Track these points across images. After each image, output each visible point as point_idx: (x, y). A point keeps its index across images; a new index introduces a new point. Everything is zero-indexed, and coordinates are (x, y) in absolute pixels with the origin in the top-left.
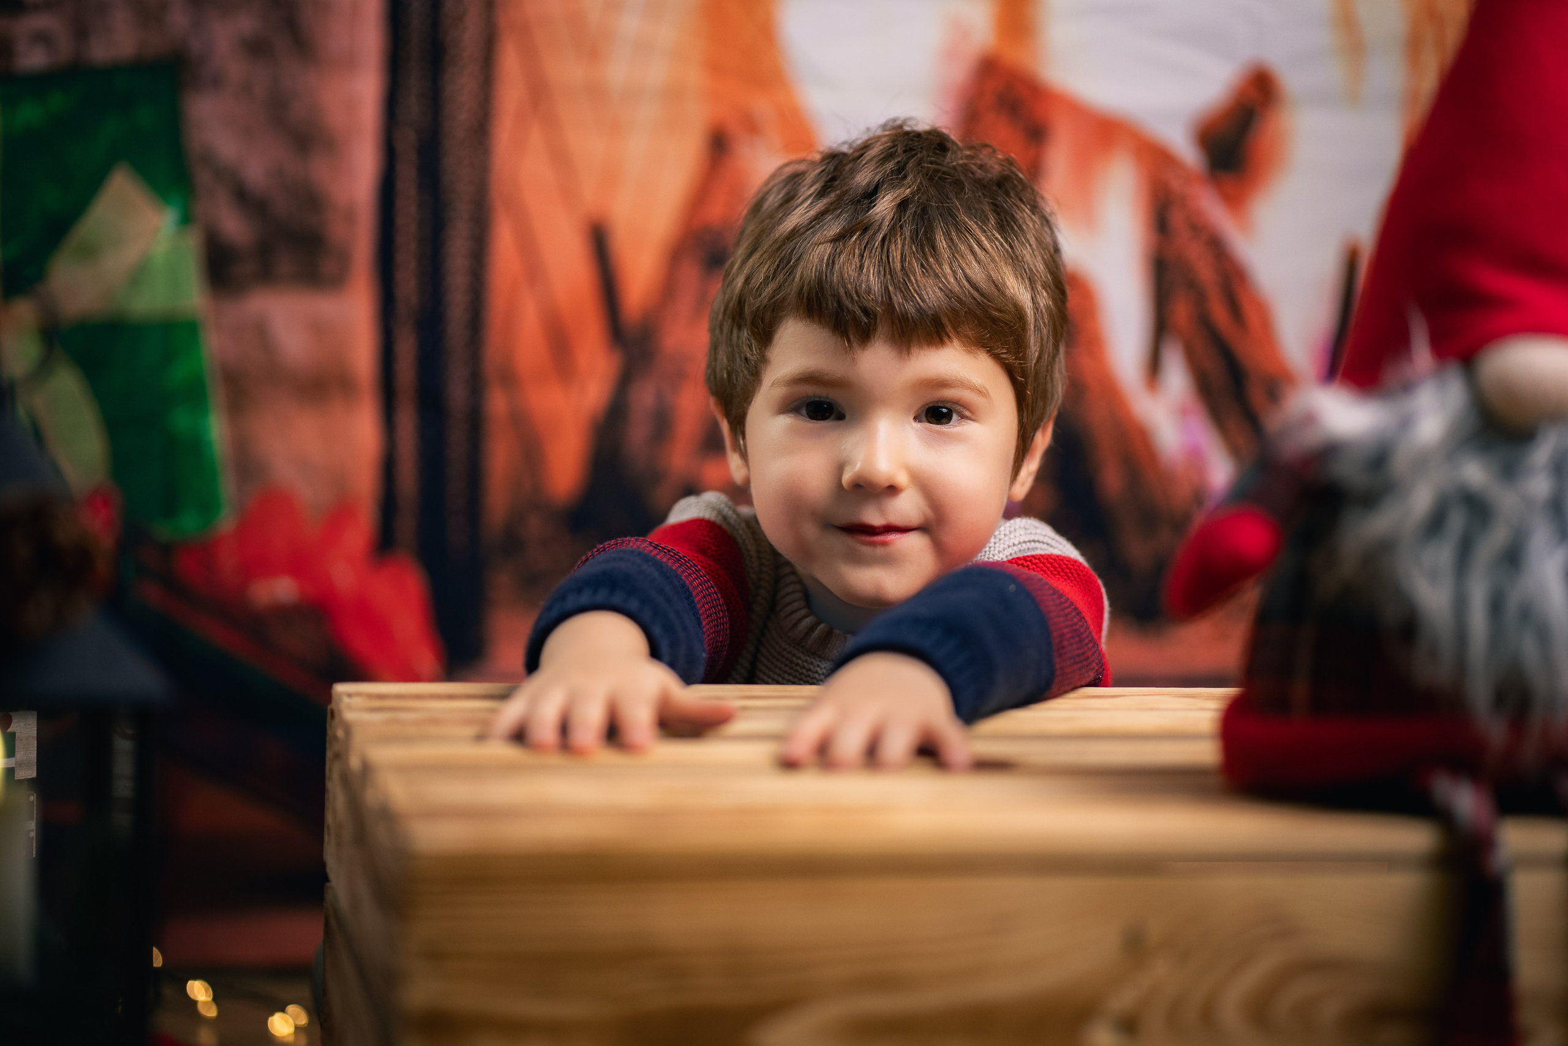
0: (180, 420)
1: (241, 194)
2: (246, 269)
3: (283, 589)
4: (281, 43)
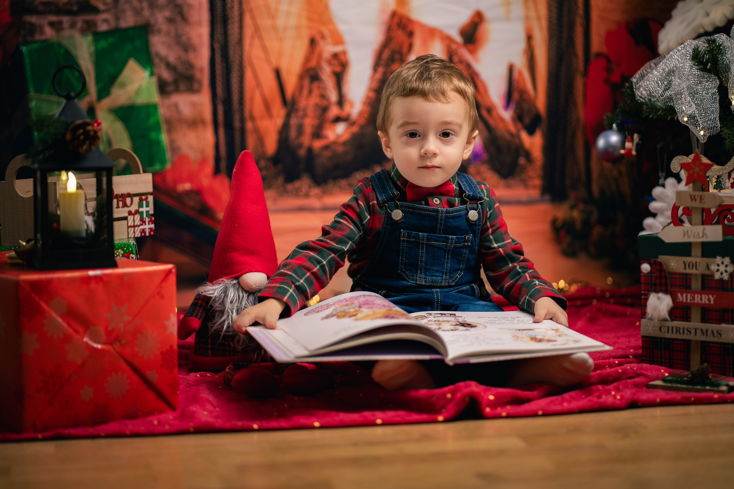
0: (153, 135)
1: (169, 66)
2: (170, 88)
3: (187, 186)
4: (178, 18)
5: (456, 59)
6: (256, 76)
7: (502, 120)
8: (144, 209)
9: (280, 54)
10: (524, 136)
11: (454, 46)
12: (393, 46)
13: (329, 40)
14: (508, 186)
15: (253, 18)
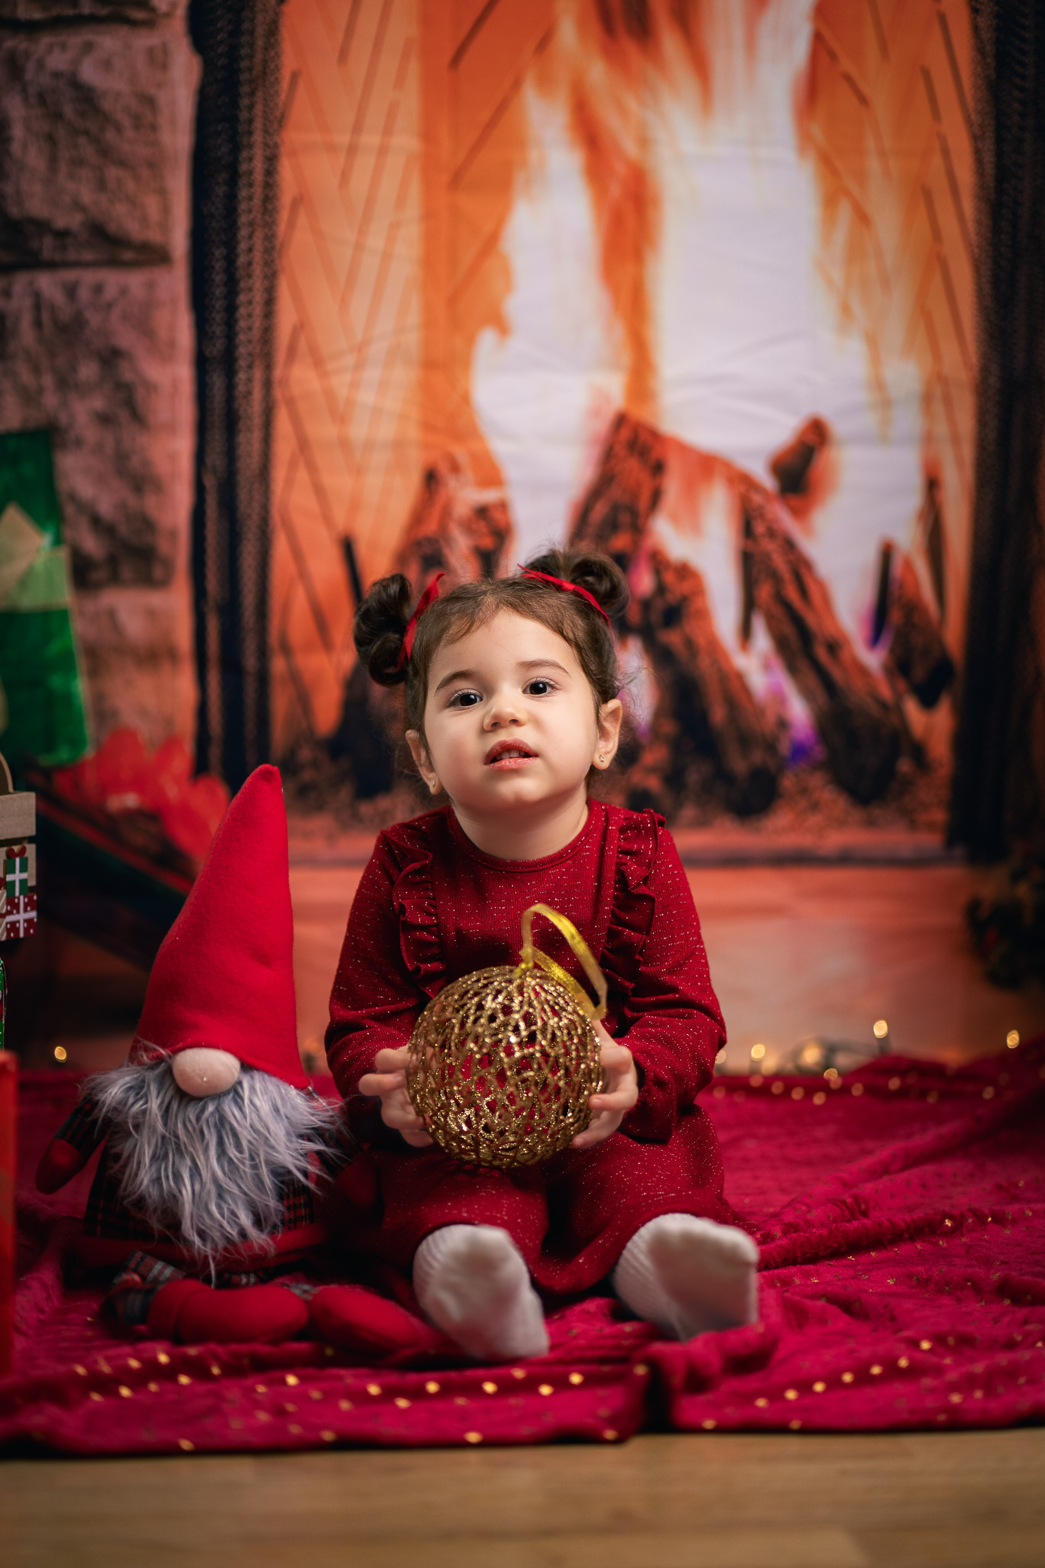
1: (96, 522)
2: (100, 575)
3: (130, 800)
4: (123, 415)
5: (760, 528)
6: (297, 554)
7: (863, 671)
8: (16, 877)
9: (355, 505)
10: (912, 709)
11: (757, 499)
12: (616, 493)
13: (469, 475)
14: (870, 823)
15: (296, 420)
